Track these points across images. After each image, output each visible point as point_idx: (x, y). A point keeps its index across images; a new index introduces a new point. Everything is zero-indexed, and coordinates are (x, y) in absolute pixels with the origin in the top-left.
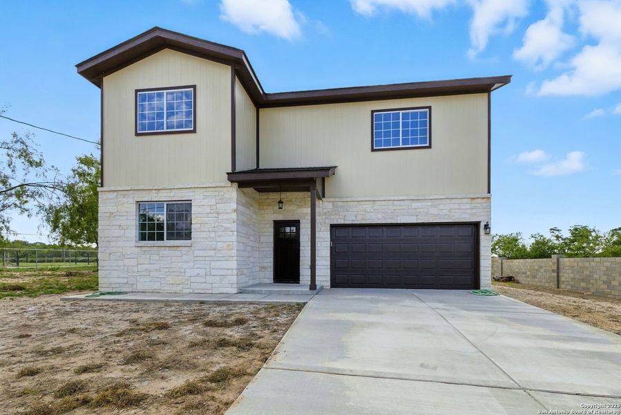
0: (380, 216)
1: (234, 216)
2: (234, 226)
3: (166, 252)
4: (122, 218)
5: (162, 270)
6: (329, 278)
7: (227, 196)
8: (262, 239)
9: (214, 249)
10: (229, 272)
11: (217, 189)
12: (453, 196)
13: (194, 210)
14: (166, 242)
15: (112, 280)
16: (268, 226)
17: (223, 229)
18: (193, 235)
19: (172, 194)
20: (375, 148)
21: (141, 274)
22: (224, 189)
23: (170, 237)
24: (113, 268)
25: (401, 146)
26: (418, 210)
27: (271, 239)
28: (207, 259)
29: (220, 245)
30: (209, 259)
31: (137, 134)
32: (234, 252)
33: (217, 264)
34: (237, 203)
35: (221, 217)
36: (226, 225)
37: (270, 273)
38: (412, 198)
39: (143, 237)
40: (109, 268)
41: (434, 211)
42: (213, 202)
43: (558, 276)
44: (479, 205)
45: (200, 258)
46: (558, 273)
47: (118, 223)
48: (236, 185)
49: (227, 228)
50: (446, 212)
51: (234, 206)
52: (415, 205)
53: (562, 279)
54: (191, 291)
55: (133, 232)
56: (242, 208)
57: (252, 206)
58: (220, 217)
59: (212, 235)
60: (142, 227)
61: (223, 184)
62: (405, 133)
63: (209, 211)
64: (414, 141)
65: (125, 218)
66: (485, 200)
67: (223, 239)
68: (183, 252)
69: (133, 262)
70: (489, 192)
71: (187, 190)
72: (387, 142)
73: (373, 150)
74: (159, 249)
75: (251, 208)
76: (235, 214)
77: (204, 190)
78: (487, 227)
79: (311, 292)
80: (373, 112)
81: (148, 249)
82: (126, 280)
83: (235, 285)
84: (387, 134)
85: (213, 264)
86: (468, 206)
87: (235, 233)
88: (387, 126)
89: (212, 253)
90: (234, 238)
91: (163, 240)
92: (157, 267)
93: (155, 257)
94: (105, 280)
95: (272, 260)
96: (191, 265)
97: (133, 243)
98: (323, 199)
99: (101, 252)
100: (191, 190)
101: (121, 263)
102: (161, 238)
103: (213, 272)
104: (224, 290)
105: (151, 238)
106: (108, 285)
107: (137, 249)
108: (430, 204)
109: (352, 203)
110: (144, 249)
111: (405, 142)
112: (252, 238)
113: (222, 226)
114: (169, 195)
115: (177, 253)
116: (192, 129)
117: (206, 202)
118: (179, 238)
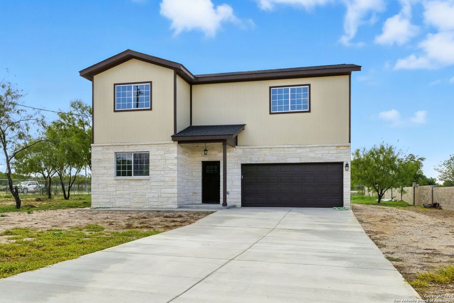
0: (275, 158)
1: (176, 161)
2: (175, 168)
3: (133, 183)
4: (106, 162)
5: (131, 194)
6: (240, 200)
7: (171, 149)
8: (194, 174)
9: (164, 181)
10: (172, 195)
11: (165, 145)
12: (324, 145)
13: (151, 158)
14: (133, 177)
15: (100, 200)
16: (198, 165)
17: (168, 169)
18: (150, 173)
19: (137, 148)
20: (272, 112)
21: (119, 196)
22: (170, 145)
23: (136, 174)
24: (100, 193)
25: (290, 111)
26: (301, 154)
27: (200, 174)
28: (159, 187)
29: (167, 179)
30: (160, 187)
31: (115, 111)
32: (176, 183)
33: (165, 191)
34: (178, 153)
36: (171, 167)
37: (199, 197)
38: (297, 146)
39: (118, 174)
40: (98, 193)
41: (312, 155)
42: (162, 153)
44: (342, 151)
45: (155, 187)
47: (104, 165)
48: (176, 143)
49: (171, 169)
50: (319, 155)
51: (176, 155)
52: (299, 151)
54: (149, 207)
55: (113, 171)
56: (181, 156)
57: (187, 153)
58: (167, 162)
59: (162, 172)
60: (118, 168)
61: (169, 142)
62: (293, 102)
63: (160, 158)
64: (299, 107)
65: (108, 162)
66: (346, 147)
67: (168, 175)
68: (144, 183)
69: (112, 189)
70: (350, 142)
71: (146, 146)
72: (280, 108)
73: (271, 113)
74: (129, 181)
75: (186, 154)
76: (176, 160)
77: (157, 145)
78: (347, 165)
79: (223, 207)
81: (122, 181)
82: (108, 200)
83: (176, 203)
84: (280, 103)
85: (163, 190)
86: (335, 152)
87: (176, 172)
88: (280, 97)
89: (162, 184)
90: (176, 175)
91: (131, 175)
92: (128, 192)
93: (127, 186)
94: (95, 200)
95: (201, 188)
96: (149, 191)
97: (113, 178)
98: (236, 147)
99: (93, 183)
100: (149, 145)
101: (105, 190)
103: (163, 195)
104: (169, 206)
105: (124, 174)
106: (96, 204)
107: (115, 182)
108: (309, 150)
109: (256, 149)
110: (120, 181)
111: (293, 107)
112: (187, 174)
113: (168, 167)
114: (135, 148)
115: (140, 183)
116: (150, 108)
117: (158, 153)
118: (141, 174)
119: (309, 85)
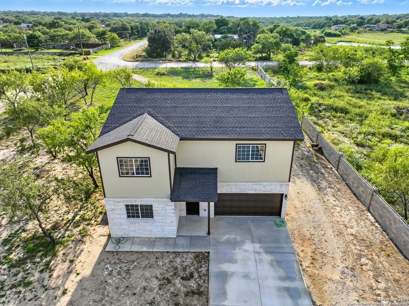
2: (174, 215)
5: (141, 230)
10: (173, 230)
11: (165, 201)
12: (273, 184)
13: (154, 208)
14: (141, 219)
18: (154, 216)
19: (143, 202)
20: (237, 161)
21: (132, 231)
22: (168, 201)
23: (143, 217)
25: (250, 161)
26: (257, 189)
29: (168, 221)
30: (163, 226)
31: (120, 177)
32: (174, 224)
33: (167, 228)
35: (167, 211)
36: (170, 214)
38: (254, 184)
39: (129, 217)
40: (115, 229)
42: (163, 206)
43: (338, 165)
44: (283, 187)
46: (339, 163)
47: (117, 212)
49: (171, 216)
50: (269, 189)
53: (340, 167)
55: (125, 215)
59: (164, 218)
60: (128, 213)
63: (161, 209)
65: (120, 210)
66: (287, 186)
67: (169, 219)
68: (150, 224)
70: (289, 181)
71: (150, 201)
72: (243, 159)
74: (139, 222)
76: (174, 210)
77: (158, 201)
78: (286, 196)
79: (208, 236)
80: (237, 144)
81: (133, 222)
82: (124, 233)
83: (176, 235)
85: (165, 228)
86: (279, 188)
87: (174, 217)
89: (164, 224)
90: (174, 219)
92: (139, 229)
94: (113, 233)
96: (155, 228)
97: (125, 220)
100: (152, 201)
101: (121, 227)
102: (138, 217)
103: (165, 231)
105: (133, 217)
106: (115, 235)
110: (131, 222)
113: (168, 215)
114: (141, 203)
115: (148, 224)
116: (149, 176)
117: (160, 206)
118: (147, 217)
119: (265, 144)
